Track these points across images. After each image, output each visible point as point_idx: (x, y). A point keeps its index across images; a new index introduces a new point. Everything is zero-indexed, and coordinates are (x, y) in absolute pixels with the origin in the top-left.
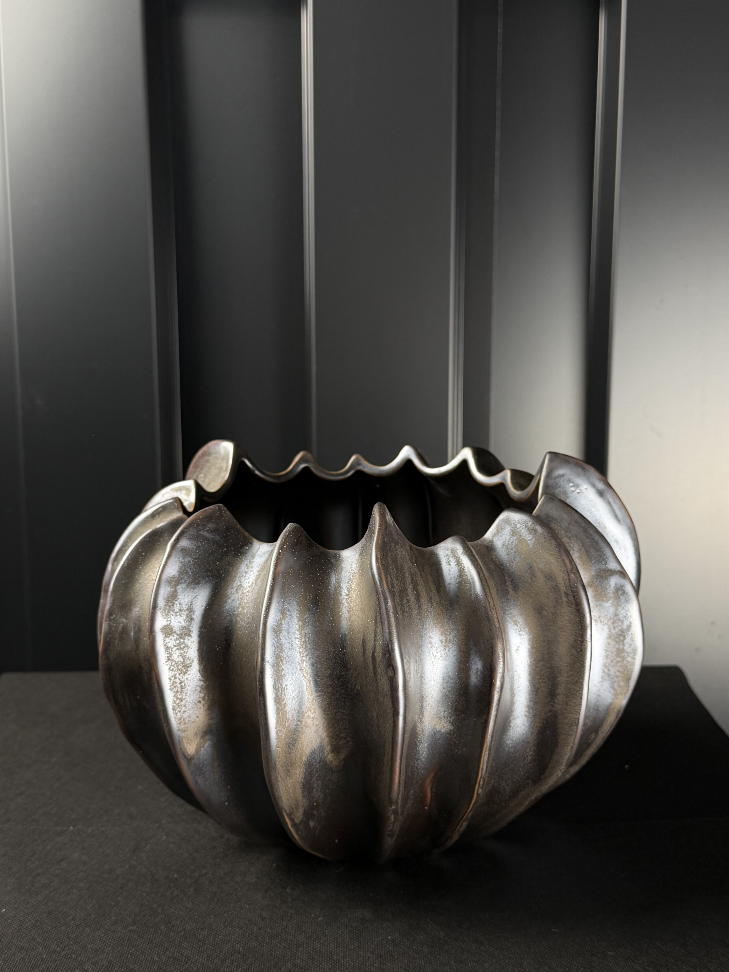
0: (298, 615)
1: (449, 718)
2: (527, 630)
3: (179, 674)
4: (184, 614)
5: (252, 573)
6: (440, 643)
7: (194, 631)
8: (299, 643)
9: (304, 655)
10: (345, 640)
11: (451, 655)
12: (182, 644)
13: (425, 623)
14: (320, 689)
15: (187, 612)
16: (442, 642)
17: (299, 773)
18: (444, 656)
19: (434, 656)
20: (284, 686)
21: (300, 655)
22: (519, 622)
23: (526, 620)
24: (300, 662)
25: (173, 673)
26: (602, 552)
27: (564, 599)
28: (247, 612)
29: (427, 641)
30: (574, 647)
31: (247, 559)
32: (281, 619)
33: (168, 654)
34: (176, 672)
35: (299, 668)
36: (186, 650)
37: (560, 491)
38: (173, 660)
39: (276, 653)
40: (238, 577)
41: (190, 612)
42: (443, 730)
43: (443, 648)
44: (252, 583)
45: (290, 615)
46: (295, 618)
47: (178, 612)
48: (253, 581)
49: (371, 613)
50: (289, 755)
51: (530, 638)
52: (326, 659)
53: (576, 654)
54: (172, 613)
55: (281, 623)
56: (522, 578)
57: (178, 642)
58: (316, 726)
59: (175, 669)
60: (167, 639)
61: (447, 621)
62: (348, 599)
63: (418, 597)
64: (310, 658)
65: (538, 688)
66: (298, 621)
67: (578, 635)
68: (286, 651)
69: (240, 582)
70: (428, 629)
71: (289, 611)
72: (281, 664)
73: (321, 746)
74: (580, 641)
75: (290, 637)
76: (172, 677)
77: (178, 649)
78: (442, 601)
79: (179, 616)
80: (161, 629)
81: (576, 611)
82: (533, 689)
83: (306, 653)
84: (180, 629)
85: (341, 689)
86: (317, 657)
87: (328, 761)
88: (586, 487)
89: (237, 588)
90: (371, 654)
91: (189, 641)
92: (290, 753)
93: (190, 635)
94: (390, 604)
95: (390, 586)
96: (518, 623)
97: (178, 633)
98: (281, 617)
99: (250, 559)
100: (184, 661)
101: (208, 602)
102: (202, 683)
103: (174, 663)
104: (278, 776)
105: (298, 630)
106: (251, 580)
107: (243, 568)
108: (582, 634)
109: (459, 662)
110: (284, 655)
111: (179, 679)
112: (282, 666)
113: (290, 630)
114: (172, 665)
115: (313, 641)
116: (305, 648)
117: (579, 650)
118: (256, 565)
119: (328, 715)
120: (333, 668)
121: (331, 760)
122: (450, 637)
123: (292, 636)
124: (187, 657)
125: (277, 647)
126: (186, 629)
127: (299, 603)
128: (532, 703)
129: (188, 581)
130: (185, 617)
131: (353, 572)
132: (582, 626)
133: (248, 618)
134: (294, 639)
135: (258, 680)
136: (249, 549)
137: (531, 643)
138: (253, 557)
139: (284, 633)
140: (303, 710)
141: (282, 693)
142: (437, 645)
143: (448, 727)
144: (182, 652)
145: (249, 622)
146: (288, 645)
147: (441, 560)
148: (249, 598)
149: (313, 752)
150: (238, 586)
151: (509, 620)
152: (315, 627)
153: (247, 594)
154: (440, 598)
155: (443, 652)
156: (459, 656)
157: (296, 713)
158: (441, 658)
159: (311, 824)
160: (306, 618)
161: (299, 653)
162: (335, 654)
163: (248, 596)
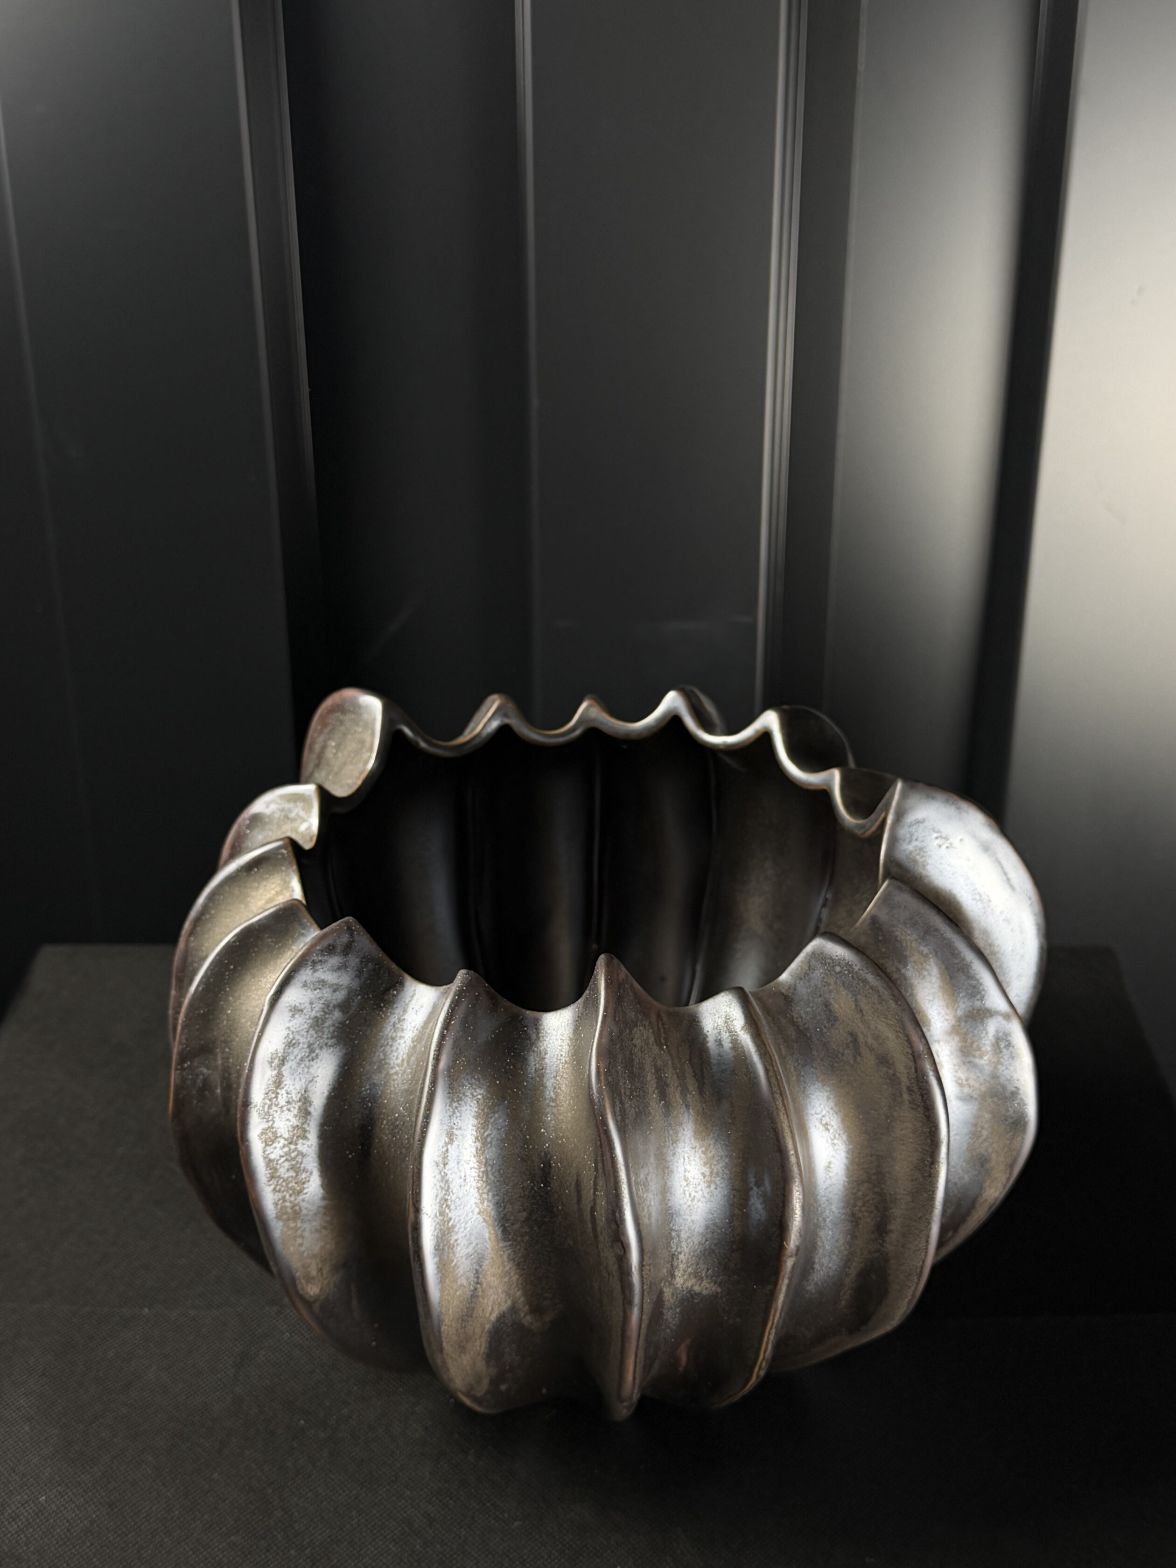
0: (474, 1133)
1: (714, 1278)
2: (844, 1137)
3: (291, 1195)
4: (294, 1108)
5: (402, 1041)
6: (701, 1177)
7: (312, 1131)
8: (476, 1174)
9: (485, 1191)
10: (549, 1173)
11: (719, 1195)
12: (293, 1152)
13: (677, 1150)
14: (510, 1237)
15: (300, 1104)
16: (704, 1177)
17: (480, 1345)
18: (707, 1196)
19: (692, 1197)
20: (452, 1242)
21: (478, 1191)
22: (832, 1126)
23: (843, 1121)
24: (479, 1202)
25: (280, 1195)
26: (978, 980)
27: (906, 1097)
28: (395, 1108)
29: (681, 1177)
30: (918, 1169)
31: (394, 1014)
32: (446, 1144)
33: (270, 1169)
34: (285, 1193)
35: (477, 1210)
36: (299, 1159)
37: (916, 847)
38: (279, 1176)
39: (439, 1196)
40: (380, 1044)
41: (304, 1103)
42: (705, 1292)
43: (706, 1185)
44: (403, 1060)
45: (462, 1135)
46: (470, 1137)
47: (285, 1106)
48: (405, 1056)
49: (589, 1147)
50: (463, 1330)
51: (849, 1149)
52: (519, 1197)
53: (921, 1180)
54: (274, 1108)
55: (447, 1150)
57: (286, 1149)
58: (506, 1283)
59: (283, 1189)
60: (268, 1148)
61: (715, 1144)
62: (555, 1107)
63: (667, 1108)
64: (494, 1196)
65: (860, 1219)
66: (475, 1143)
67: (926, 1152)
68: (455, 1191)
69: (385, 1054)
71: (459, 1129)
72: (447, 1211)
73: (514, 1308)
74: (928, 1161)
75: (461, 1168)
76: (279, 1200)
77: (287, 1160)
78: (705, 1110)
79: (286, 1112)
80: (258, 1135)
81: (925, 1118)
82: (850, 1219)
83: (487, 1188)
84: (289, 1131)
85: (544, 1240)
86: (506, 1194)
87: (526, 1323)
89: (379, 1063)
90: (589, 1210)
91: (305, 1146)
92: (465, 1327)
93: (305, 1138)
94: (619, 1151)
95: (619, 1115)
96: (829, 1127)
97: (286, 1136)
98: (447, 1140)
99: (399, 1014)
100: (297, 1175)
103: (281, 1180)
104: (446, 1357)
105: (474, 1156)
106: (402, 1054)
107: (389, 1029)
108: (932, 1153)
109: (732, 1205)
110: (451, 1197)
111: (291, 1202)
112: (449, 1214)
113: (461, 1158)
114: (277, 1185)
115: (499, 1171)
116: (487, 1181)
117: (926, 1175)
118: (409, 1028)
120: (530, 1210)
121: (531, 1321)
122: (719, 1167)
123: (465, 1166)
124: (302, 1168)
125: (441, 1188)
126: (298, 1129)
128: (849, 1237)
129: (299, 1057)
130: (296, 1112)
131: (563, 1060)
132: (932, 1141)
133: (396, 1119)
134: (467, 1171)
136: (398, 993)
137: (850, 1156)
138: (405, 1011)
139: (452, 1164)
140: (483, 1267)
141: (449, 1253)
142: (696, 1181)
143: (714, 1289)
144: (294, 1163)
145: (397, 1126)
146: (458, 1182)
147: (708, 1034)
148: (398, 1085)
149: (502, 1317)
152: (501, 1149)
153: (395, 1077)
154: (704, 1105)
155: (706, 1191)
156: (732, 1197)
157: (472, 1275)
158: (703, 1199)
159: (503, 1387)
160: (487, 1136)
161: (476, 1190)
162: (533, 1191)
163: (396, 1082)
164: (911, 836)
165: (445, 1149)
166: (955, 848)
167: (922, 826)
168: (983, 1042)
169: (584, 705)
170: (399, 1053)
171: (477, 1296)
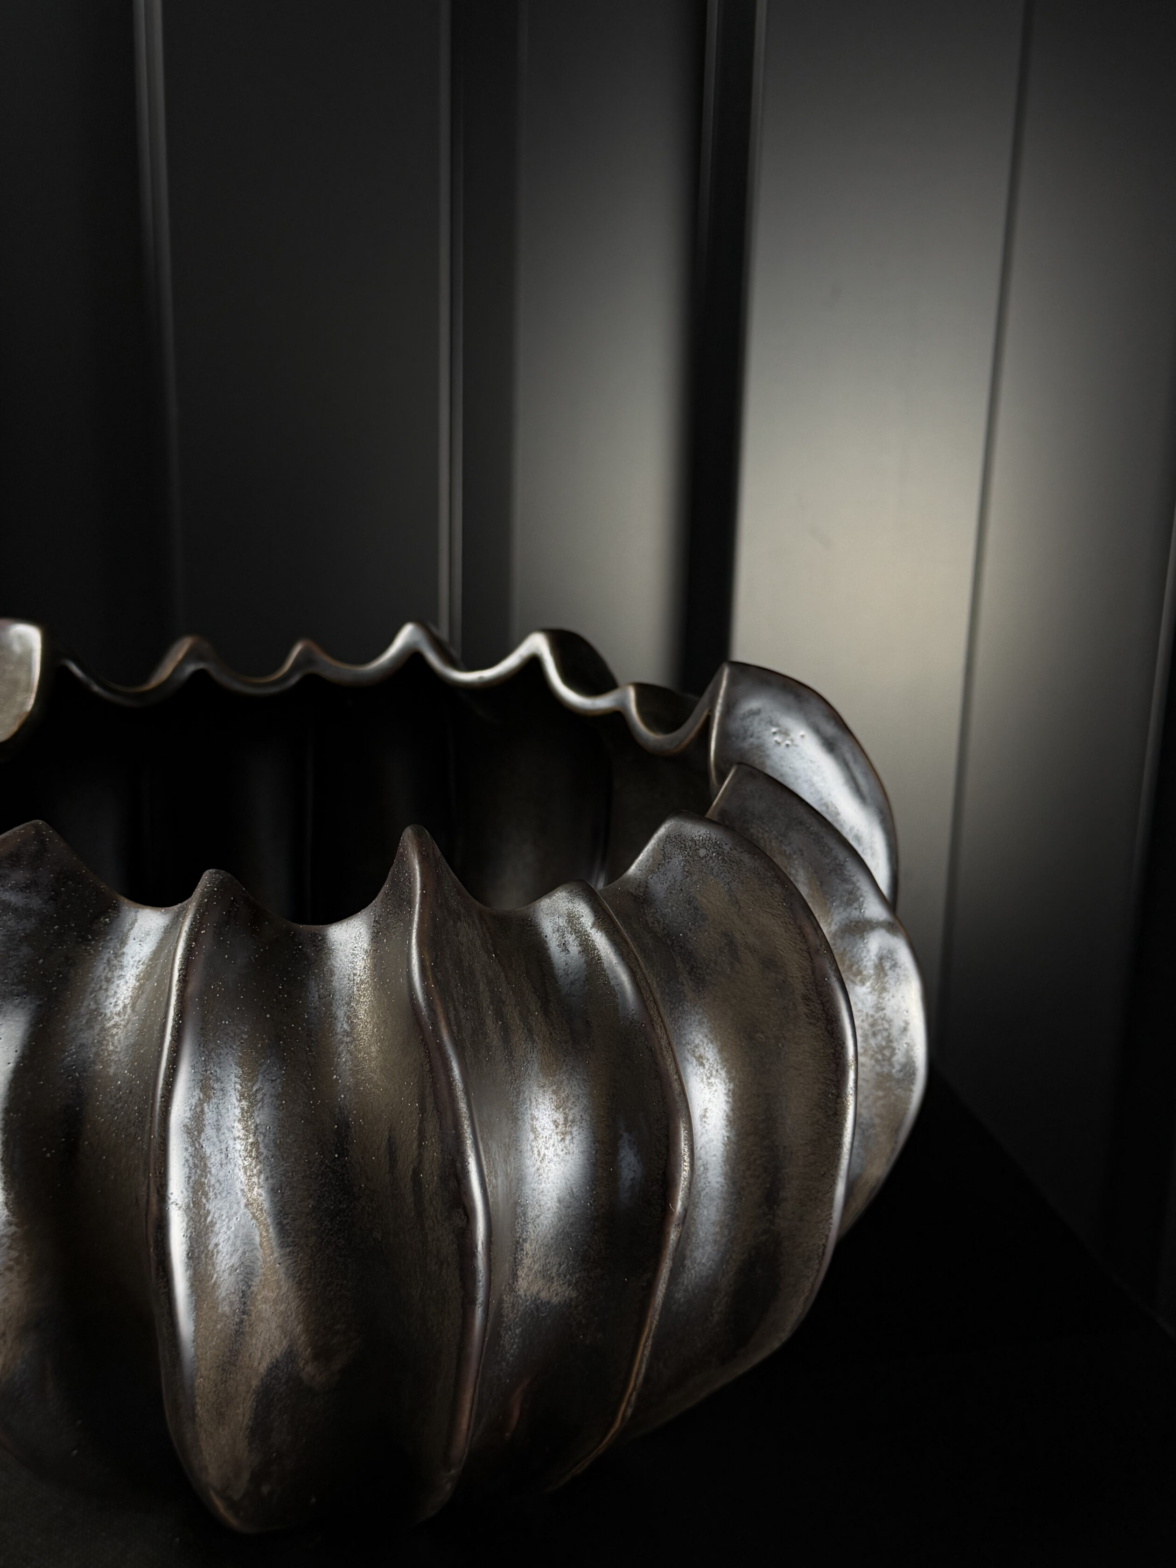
0: (238, 1086)
1: (568, 1277)
2: (723, 1073)
5: (122, 982)
6: (553, 1127)
8: (243, 1148)
9: (255, 1171)
10: (347, 1136)
11: (576, 1152)
13: (521, 1088)
14: (290, 1239)
16: (557, 1127)
17: (243, 1413)
19: (542, 1156)
20: (211, 1247)
21: (246, 1173)
22: (708, 1060)
23: (721, 1051)
24: (246, 1189)
26: (854, 883)
27: (802, 1009)
28: (115, 1074)
29: (528, 1126)
30: (820, 1107)
31: (107, 948)
32: (201, 1102)
35: (243, 1201)
37: (752, 744)
39: (193, 1179)
40: (90, 990)
42: (555, 1300)
43: (560, 1138)
44: (125, 1007)
45: (222, 1090)
46: (232, 1092)
48: (127, 1001)
49: (409, 1084)
50: (223, 1386)
51: (729, 1090)
52: (303, 1177)
53: (824, 1120)
55: (202, 1111)
56: (712, 965)
58: (282, 1313)
61: (568, 1079)
62: (351, 1042)
63: (506, 1032)
64: (267, 1179)
65: (743, 1189)
66: (240, 1101)
67: (828, 1082)
68: (213, 1171)
69: (97, 1002)
70: (528, 1102)
71: (218, 1080)
72: (204, 1201)
73: (291, 1352)
74: (832, 1094)
75: (222, 1137)
78: (554, 1034)
81: (826, 1033)
82: (732, 1190)
83: (258, 1167)
85: (339, 1238)
86: (284, 1175)
87: (305, 1377)
88: (802, 733)
89: (88, 1016)
90: (411, 1173)
92: (226, 1381)
94: (456, 1072)
95: (455, 1028)
96: (704, 1061)
98: (201, 1096)
99: (115, 947)
101: (23, 1052)
102: (13, 1229)
104: (198, 1429)
105: (239, 1121)
106: (122, 998)
107: (101, 968)
108: (838, 1081)
109: (594, 1165)
110: (209, 1180)
112: (207, 1205)
113: (221, 1123)
115: (274, 1141)
116: (257, 1157)
117: (831, 1113)
118: (131, 963)
119: (309, 1290)
120: (319, 1197)
121: (313, 1372)
123: (227, 1135)
125: (195, 1165)
127: (241, 1057)
128: (729, 1216)
131: (358, 979)
132: (838, 1065)
133: (119, 1088)
134: (231, 1142)
135: (151, 1242)
136: (111, 922)
137: (730, 1100)
138: (123, 943)
139: (209, 1131)
140: (252, 1288)
141: (206, 1263)
142: (546, 1133)
143: (567, 1293)
145: (120, 1097)
146: (218, 1158)
147: (547, 939)
148: (119, 1041)
149: (274, 1367)
150: (91, 1014)
151: (689, 1056)
152: (277, 1108)
153: (115, 1031)
154: (551, 1029)
155: (560, 1146)
156: (594, 1152)
157: (238, 1299)
158: (555, 1159)
159: (265, 1489)
160: (257, 1091)
161: (242, 1171)
162: (324, 1166)
163: (116, 1037)
164: (746, 731)
165: (198, 1109)
166: (797, 746)
167: (757, 718)
168: (864, 963)
169: (298, 649)
170: (118, 998)
171: (242, 1333)
